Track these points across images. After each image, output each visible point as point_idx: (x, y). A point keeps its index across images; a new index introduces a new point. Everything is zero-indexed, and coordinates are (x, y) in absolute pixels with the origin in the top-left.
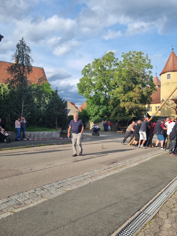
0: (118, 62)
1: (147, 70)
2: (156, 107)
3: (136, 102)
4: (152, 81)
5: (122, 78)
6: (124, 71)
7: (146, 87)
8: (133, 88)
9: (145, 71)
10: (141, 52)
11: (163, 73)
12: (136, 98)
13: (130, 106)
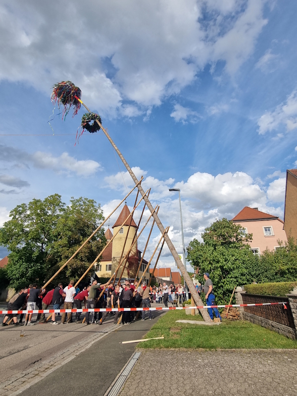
0: (65, 207)
1: (98, 221)
2: (107, 265)
3: (82, 260)
4: (104, 234)
5: (67, 228)
6: (71, 220)
7: (95, 241)
8: (81, 241)
9: (97, 222)
10: (93, 200)
11: (115, 226)
12: (83, 255)
13: (75, 265)
